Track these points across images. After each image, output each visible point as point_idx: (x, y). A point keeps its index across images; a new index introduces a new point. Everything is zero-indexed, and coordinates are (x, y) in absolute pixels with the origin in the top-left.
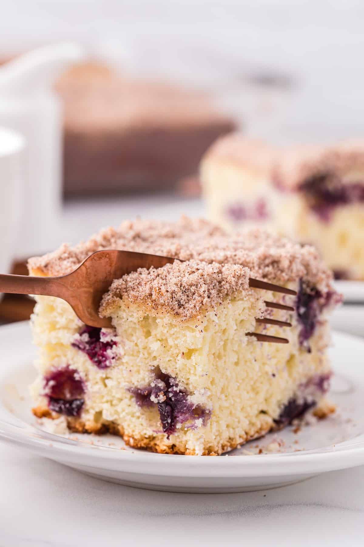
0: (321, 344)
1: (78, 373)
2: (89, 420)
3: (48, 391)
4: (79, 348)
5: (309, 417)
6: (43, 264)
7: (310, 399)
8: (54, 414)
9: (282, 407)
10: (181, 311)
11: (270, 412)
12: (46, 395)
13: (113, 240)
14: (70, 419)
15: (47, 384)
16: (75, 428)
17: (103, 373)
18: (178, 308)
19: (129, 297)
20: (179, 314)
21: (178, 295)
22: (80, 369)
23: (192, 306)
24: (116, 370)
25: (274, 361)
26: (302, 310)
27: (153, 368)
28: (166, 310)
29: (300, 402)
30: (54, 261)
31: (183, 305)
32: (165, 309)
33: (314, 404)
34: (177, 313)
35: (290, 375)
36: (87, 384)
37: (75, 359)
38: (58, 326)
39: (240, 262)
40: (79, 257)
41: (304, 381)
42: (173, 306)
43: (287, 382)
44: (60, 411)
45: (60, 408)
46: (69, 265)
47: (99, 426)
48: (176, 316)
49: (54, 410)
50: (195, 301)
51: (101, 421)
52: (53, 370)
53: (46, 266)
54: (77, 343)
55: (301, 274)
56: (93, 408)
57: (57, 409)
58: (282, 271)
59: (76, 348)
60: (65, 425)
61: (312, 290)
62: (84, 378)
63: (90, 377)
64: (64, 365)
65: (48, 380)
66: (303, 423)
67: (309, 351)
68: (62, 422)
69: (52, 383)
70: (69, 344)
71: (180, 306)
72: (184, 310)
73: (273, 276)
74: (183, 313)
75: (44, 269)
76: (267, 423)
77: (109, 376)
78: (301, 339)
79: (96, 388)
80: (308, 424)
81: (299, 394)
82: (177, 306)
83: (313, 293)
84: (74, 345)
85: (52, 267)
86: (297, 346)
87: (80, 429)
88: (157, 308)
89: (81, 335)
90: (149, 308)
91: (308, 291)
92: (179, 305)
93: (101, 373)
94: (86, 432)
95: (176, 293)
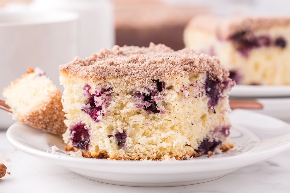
0: (222, 109)
1: (86, 125)
2: (93, 151)
3: (72, 136)
4: (85, 112)
5: (218, 149)
6: (66, 67)
7: (217, 140)
8: (75, 148)
9: (200, 143)
11: (192, 145)
12: (71, 139)
13: (106, 55)
14: (83, 151)
15: (71, 133)
16: (86, 156)
17: (97, 124)
22: (87, 123)
25: (192, 117)
26: (209, 89)
29: (211, 140)
30: (71, 65)
33: (220, 142)
35: (203, 125)
36: (90, 131)
37: (84, 118)
38: (75, 101)
39: (171, 62)
40: (85, 63)
41: (213, 129)
43: (202, 129)
44: (78, 147)
45: (78, 145)
46: (79, 66)
47: (98, 154)
49: (75, 147)
51: (99, 151)
52: (74, 125)
53: (67, 68)
54: (84, 109)
55: (207, 69)
56: (94, 144)
57: (76, 146)
58: (195, 67)
59: (84, 112)
60: (81, 154)
61: (214, 79)
62: (89, 128)
63: (92, 127)
64: (79, 122)
65: (71, 131)
66: (214, 153)
67: (215, 112)
68: (79, 153)
69: (74, 132)
70: (80, 109)
73: (190, 70)
76: (190, 151)
77: (100, 126)
78: (210, 106)
79: (95, 133)
80: (216, 154)
81: (210, 136)
83: (215, 80)
84: (83, 110)
85: (70, 68)
86: (207, 109)
87: (89, 156)
89: (86, 105)
91: (213, 79)
93: (97, 125)
94: (91, 157)
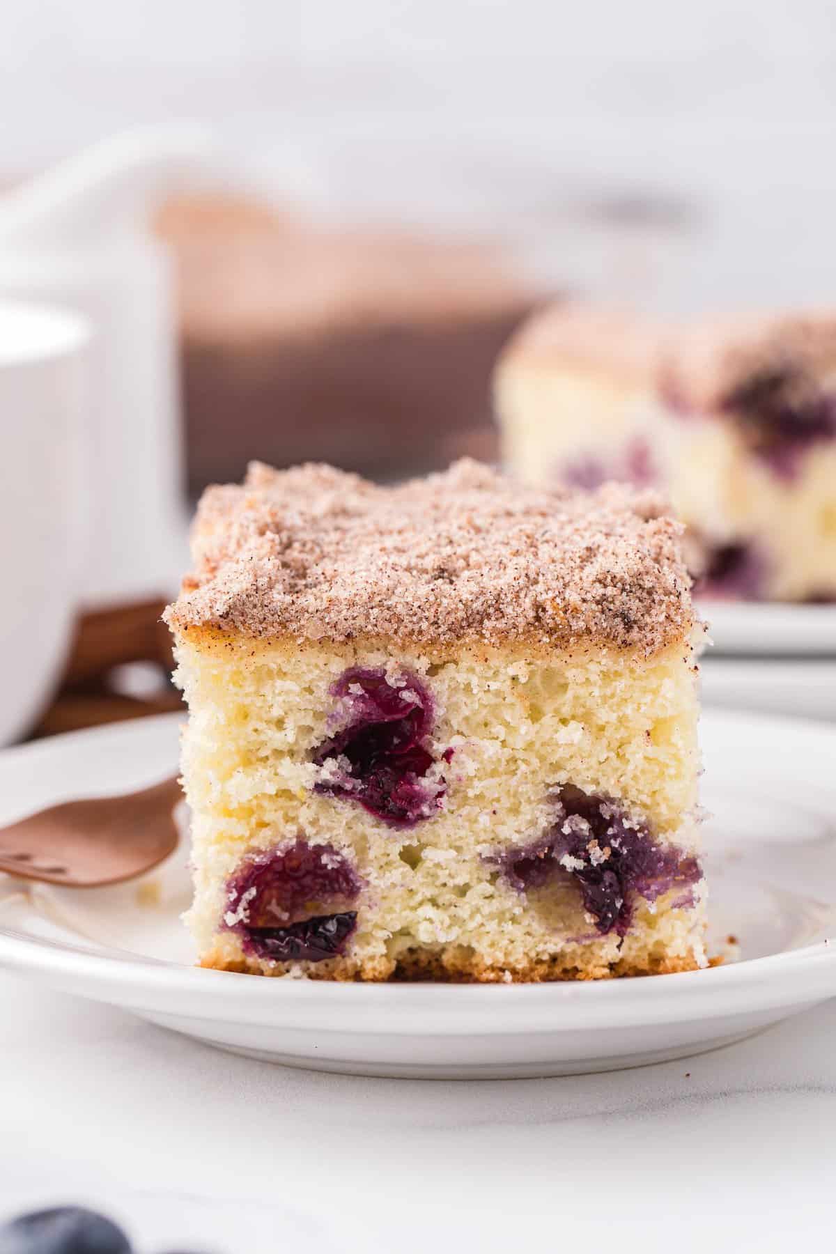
1: (334, 852)
3: (240, 915)
6: (220, 609)
10: (635, 634)
12: (240, 927)
15: (239, 899)
18: (625, 631)
19: (482, 636)
20: (630, 644)
21: (617, 603)
22: (340, 842)
23: (662, 618)
24: (450, 820)
27: (558, 790)
28: (594, 642)
30: (244, 598)
31: (635, 622)
32: (591, 640)
34: (624, 642)
37: (322, 822)
42: (610, 629)
48: (625, 650)
50: (664, 606)
52: (256, 859)
53: (227, 615)
56: (383, 926)
62: (354, 861)
63: (372, 854)
65: (241, 888)
69: (252, 893)
70: (307, 788)
71: (629, 626)
72: (643, 632)
74: (640, 640)
75: (223, 623)
77: (428, 839)
82: (621, 628)
84: (322, 788)
85: (243, 614)
88: (566, 644)
90: (543, 650)
92: (626, 624)
95: (610, 599)
